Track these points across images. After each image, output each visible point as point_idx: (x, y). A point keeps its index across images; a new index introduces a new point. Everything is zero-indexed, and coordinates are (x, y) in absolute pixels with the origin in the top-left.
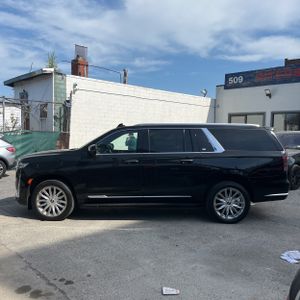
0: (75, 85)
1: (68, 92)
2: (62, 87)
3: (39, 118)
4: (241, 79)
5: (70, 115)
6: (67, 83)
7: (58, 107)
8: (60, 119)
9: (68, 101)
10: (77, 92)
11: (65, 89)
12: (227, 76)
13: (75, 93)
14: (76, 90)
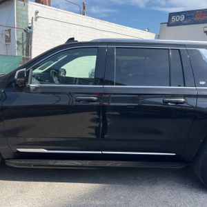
0: (37, 13)
1: (30, 19)
2: (24, 13)
3: (4, 43)
4: (182, 18)
5: (31, 41)
6: (30, 9)
7: (20, 33)
8: (23, 44)
9: (30, 28)
10: (38, 19)
11: (27, 16)
12: (171, 15)
13: (36, 20)
14: (38, 17)
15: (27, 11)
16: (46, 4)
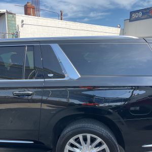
0: (23, 21)
2: (13, 22)
4: (140, 14)
6: (17, 20)
10: (24, 26)
11: (16, 24)
12: (131, 13)
13: (22, 26)
14: (23, 24)
15: (15, 21)
16: (31, 15)
